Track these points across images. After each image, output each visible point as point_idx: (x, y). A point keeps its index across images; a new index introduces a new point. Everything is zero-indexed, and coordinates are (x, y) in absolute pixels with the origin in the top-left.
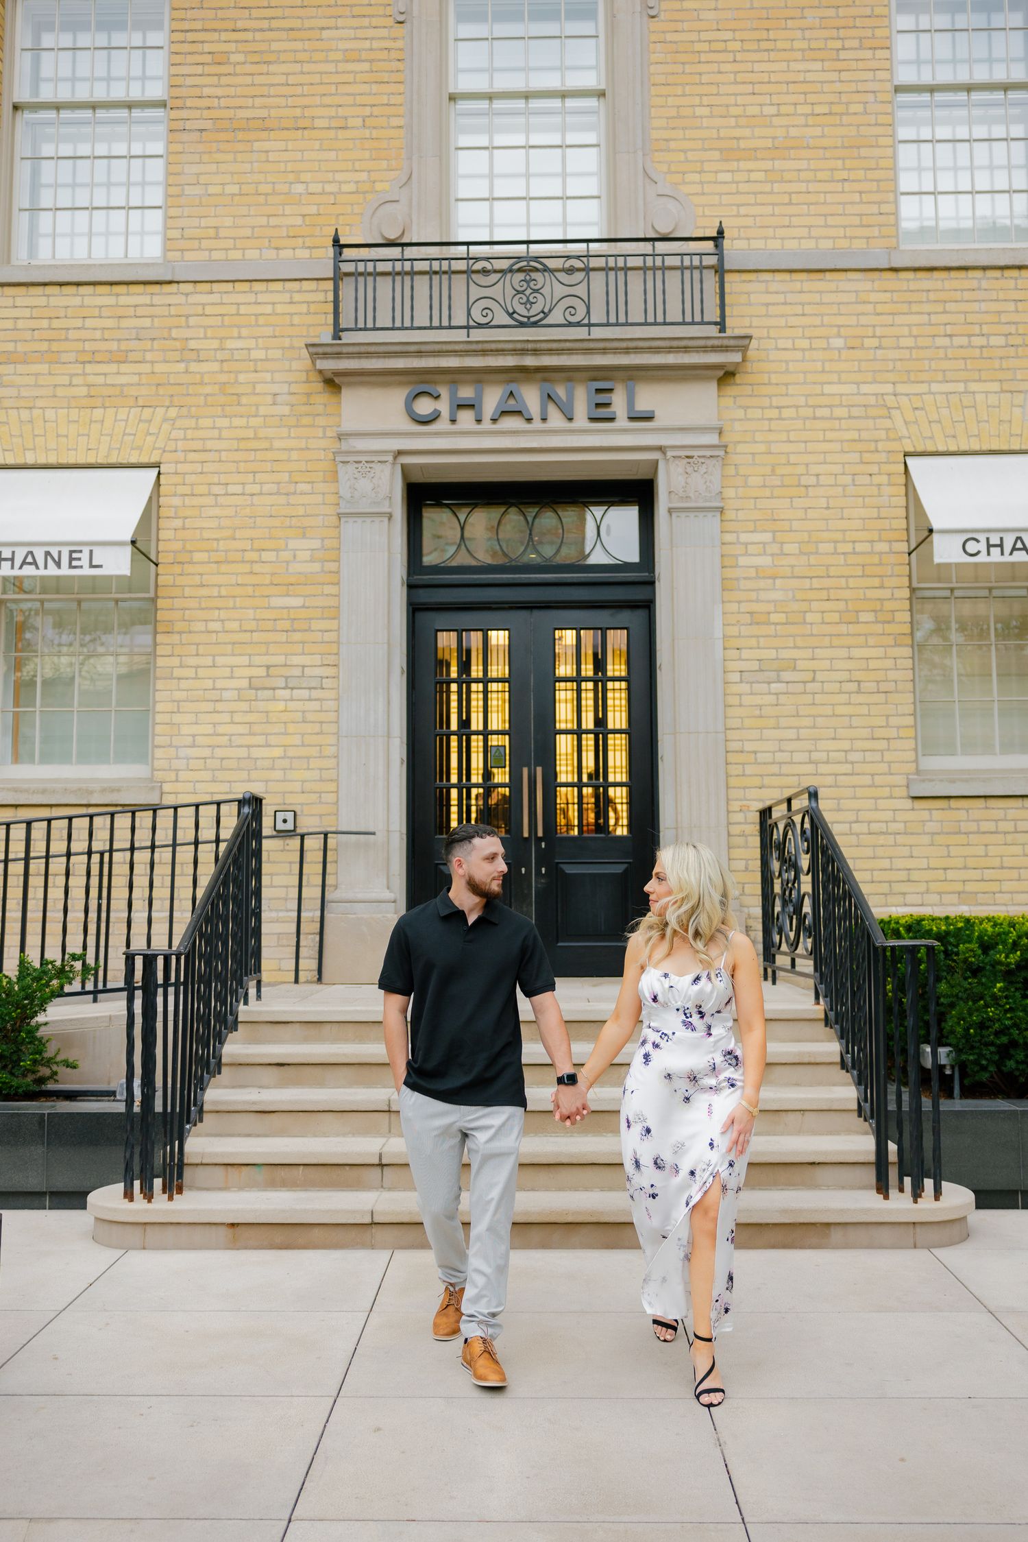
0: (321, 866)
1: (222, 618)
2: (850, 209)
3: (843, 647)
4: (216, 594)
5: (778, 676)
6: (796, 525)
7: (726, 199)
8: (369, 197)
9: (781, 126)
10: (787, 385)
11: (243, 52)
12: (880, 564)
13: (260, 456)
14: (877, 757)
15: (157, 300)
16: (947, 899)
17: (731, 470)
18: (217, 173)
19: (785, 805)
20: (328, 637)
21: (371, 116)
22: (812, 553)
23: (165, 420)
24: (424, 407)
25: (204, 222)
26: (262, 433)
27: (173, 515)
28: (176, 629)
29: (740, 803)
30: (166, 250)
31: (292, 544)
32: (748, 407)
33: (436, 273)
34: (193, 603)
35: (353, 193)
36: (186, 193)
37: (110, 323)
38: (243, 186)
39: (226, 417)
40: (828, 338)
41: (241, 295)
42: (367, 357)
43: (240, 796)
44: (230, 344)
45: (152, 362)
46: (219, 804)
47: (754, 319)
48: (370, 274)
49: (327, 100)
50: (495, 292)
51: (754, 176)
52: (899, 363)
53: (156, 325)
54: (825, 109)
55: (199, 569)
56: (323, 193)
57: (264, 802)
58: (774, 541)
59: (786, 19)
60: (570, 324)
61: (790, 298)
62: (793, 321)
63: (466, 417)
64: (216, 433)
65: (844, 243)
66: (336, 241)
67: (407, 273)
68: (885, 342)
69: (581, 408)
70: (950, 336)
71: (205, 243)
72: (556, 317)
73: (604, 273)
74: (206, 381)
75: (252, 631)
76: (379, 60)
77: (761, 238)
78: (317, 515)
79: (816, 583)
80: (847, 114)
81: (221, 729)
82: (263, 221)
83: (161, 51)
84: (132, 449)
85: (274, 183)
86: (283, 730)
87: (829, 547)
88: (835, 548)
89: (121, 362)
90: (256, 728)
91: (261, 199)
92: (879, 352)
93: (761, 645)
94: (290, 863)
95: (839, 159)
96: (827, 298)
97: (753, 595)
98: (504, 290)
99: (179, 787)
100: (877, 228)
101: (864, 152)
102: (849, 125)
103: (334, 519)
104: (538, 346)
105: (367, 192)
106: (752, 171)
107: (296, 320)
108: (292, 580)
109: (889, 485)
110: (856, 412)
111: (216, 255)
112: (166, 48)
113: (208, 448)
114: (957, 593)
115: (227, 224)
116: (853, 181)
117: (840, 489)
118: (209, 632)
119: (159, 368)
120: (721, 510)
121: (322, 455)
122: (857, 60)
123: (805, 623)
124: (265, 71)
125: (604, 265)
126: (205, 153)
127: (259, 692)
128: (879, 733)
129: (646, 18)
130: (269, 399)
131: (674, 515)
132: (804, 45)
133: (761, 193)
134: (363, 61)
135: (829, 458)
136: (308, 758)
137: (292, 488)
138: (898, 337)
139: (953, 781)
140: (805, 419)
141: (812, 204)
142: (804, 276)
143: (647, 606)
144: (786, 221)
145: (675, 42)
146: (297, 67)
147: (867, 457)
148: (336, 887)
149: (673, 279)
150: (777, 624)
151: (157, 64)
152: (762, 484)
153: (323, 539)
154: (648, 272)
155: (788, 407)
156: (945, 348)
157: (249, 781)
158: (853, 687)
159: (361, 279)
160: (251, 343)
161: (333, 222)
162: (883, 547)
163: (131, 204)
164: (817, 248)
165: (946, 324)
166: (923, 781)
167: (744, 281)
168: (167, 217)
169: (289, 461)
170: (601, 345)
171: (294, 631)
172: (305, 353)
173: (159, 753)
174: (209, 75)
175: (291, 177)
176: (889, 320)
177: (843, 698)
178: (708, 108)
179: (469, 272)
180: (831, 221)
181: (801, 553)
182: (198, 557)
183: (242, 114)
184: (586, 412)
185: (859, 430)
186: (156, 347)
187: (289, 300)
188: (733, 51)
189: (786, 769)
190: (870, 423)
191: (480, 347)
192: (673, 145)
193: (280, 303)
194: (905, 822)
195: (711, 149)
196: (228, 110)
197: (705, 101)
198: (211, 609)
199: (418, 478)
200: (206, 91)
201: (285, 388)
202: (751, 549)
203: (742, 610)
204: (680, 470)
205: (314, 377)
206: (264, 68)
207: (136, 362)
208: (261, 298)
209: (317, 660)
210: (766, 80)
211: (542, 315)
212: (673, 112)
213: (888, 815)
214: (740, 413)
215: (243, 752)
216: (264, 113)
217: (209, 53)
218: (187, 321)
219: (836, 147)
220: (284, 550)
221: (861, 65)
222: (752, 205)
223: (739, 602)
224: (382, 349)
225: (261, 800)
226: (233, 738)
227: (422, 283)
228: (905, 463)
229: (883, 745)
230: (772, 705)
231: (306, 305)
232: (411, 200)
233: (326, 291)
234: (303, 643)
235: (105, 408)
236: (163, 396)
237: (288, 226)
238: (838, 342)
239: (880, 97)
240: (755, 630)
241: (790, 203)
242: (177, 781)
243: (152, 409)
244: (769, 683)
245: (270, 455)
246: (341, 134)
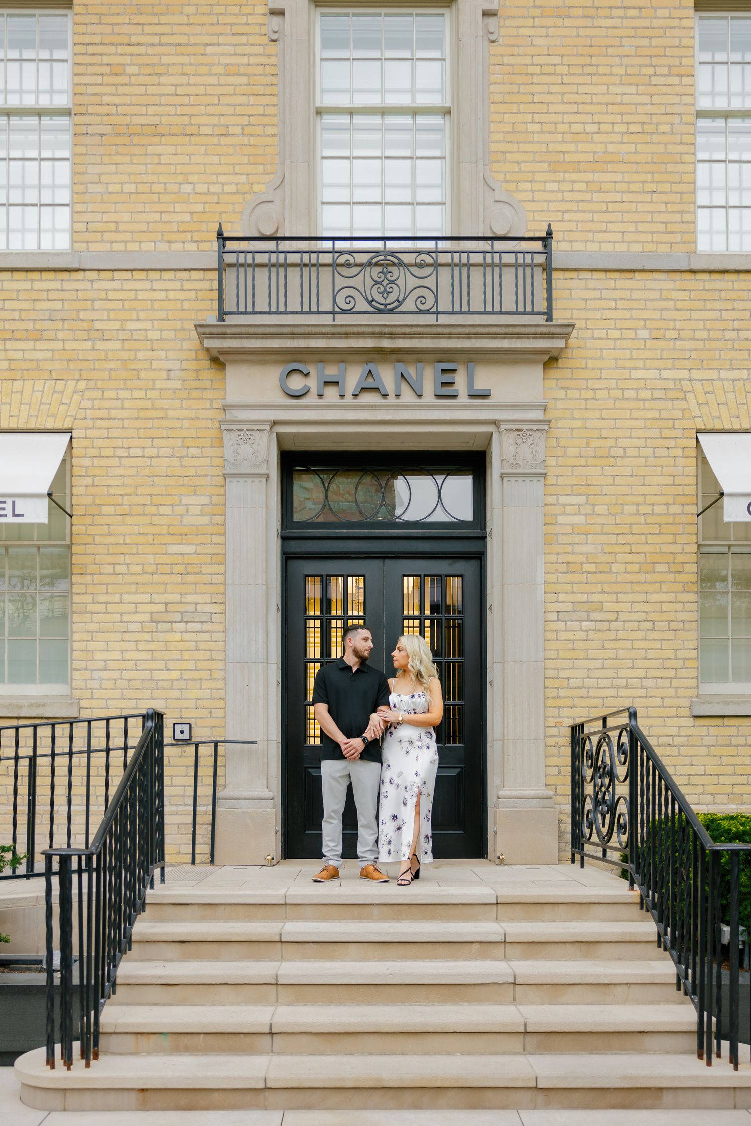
0: (212, 769)
1: (127, 562)
2: (657, 218)
3: (642, 593)
4: (122, 542)
5: (588, 616)
6: (606, 490)
7: (552, 206)
8: (248, 197)
9: (601, 143)
10: (601, 369)
11: (137, 64)
12: (674, 524)
13: (156, 423)
14: (667, 683)
15: (66, 286)
16: (718, 798)
17: (553, 442)
18: (116, 173)
19: (601, 722)
20: (216, 579)
21: (249, 124)
22: (618, 514)
23: (76, 391)
24: (296, 383)
25: (105, 217)
26: (158, 404)
27: (84, 474)
28: (88, 571)
29: (555, 720)
30: (73, 242)
31: (185, 500)
32: (568, 388)
33: (306, 265)
34: (101, 549)
35: (234, 193)
36: (90, 190)
37: (26, 305)
38: (139, 186)
39: (128, 389)
40: (636, 330)
41: (139, 283)
42: (247, 338)
43: (144, 712)
44: (130, 326)
45: (63, 341)
46: (126, 718)
47: (575, 312)
48: (249, 265)
49: (211, 110)
50: (357, 282)
51: (577, 186)
52: (694, 353)
53: (66, 307)
54: (638, 128)
55: (107, 520)
56: (208, 193)
57: (164, 716)
58: (587, 503)
59: (607, 46)
60: (421, 312)
61: (605, 294)
62: (607, 314)
63: (331, 393)
64: (118, 403)
65: (651, 247)
66: (220, 235)
67: (281, 265)
68: (684, 334)
69: (429, 386)
70: (738, 330)
71: (107, 236)
72: (409, 305)
73: (450, 268)
74: (110, 357)
75: (152, 574)
76: (256, 75)
77: (582, 241)
78: (206, 476)
79: (621, 539)
80: (657, 133)
81: (128, 656)
82: (157, 217)
83: (65, 64)
84: (48, 416)
85: (165, 183)
86: (179, 657)
87: (632, 509)
88: (638, 510)
89: (37, 340)
90: (157, 655)
91: (155, 197)
92: (678, 342)
93: (575, 590)
94: (187, 766)
95: (649, 172)
96: (636, 295)
97: (569, 549)
98: (364, 280)
99: (94, 703)
100: (679, 235)
101: (670, 167)
102: (658, 143)
103: (221, 479)
104: (393, 330)
105: (246, 193)
106: (575, 182)
107: (186, 305)
108: (186, 531)
109: (683, 457)
110: (657, 394)
111: (117, 247)
112: (70, 61)
113: (113, 416)
114: (734, 550)
115: (125, 220)
116: (661, 193)
117: (643, 460)
118: (116, 574)
119: (69, 345)
120: (544, 475)
121: (209, 424)
122: (666, 85)
123: (611, 572)
124: (156, 82)
125: (450, 261)
126: (105, 155)
127: (159, 625)
128: (669, 664)
129: (486, 42)
130: (164, 374)
131: (505, 479)
132: (622, 70)
133: (582, 201)
134: (242, 75)
135: (635, 433)
136: (201, 680)
137: (184, 452)
138: (694, 330)
139: (727, 704)
140: (616, 399)
141: (625, 212)
142: (617, 275)
143: (480, 557)
144: (603, 227)
145: (512, 65)
146: (185, 79)
147: (666, 432)
148: (225, 786)
149: (509, 275)
150: (588, 573)
151: (62, 75)
152: (579, 454)
153: (211, 496)
154: (487, 268)
155: (601, 388)
156: (734, 340)
157: (152, 699)
158: (649, 625)
159: (242, 270)
160: (148, 326)
161: (217, 219)
162: (677, 509)
163: (43, 202)
164: (629, 251)
165: (734, 320)
166: (704, 703)
167: (567, 279)
168: (74, 213)
169: (181, 428)
170: (447, 330)
171: (188, 574)
172: (194, 334)
173: (76, 675)
174: (108, 85)
175: (180, 178)
176: (687, 315)
177: (641, 635)
178: (539, 125)
179: (334, 265)
180: (641, 227)
181: (610, 513)
182: (106, 510)
183: (137, 120)
184: (433, 389)
185: (660, 410)
186: (66, 327)
187: (179, 288)
188: (561, 75)
189: (592, 693)
190: (669, 404)
191: (344, 330)
192: (508, 157)
193: (172, 290)
194: (687, 737)
195: (541, 161)
196: (124, 117)
197: (537, 118)
198: (118, 554)
199: (291, 446)
200: (106, 99)
201: (177, 365)
202: (569, 509)
203: (560, 561)
204: (512, 441)
205: (203, 355)
206: (155, 79)
207: (49, 340)
208: (156, 285)
209: (207, 598)
210: (589, 101)
211: (396, 304)
212: (509, 128)
213: (675, 731)
214: (561, 394)
215: (146, 675)
216: (156, 120)
217: (108, 64)
218: (92, 305)
219: (647, 163)
220: (179, 505)
221: (670, 90)
222: (575, 212)
223: (558, 554)
224: (260, 330)
225: (162, 716)
226: (138, 663)
227: (294, 275)
228: (697, 438)
229: (672, 673)
230: (583, 640)
231: (194, 292)
232: (284, 201)
233: (211, 281)
234: (196, 584)
235: (23, 380)
236: (73, 370)
237: (178, 222)
238: (645, 334)
239: (686, 119)
240: (570, 577)
241: (607, 211)
242: (92, 698)
243: (64, 382)
244: (581, 622)
245: (165, 423)
246: (223, 140)
